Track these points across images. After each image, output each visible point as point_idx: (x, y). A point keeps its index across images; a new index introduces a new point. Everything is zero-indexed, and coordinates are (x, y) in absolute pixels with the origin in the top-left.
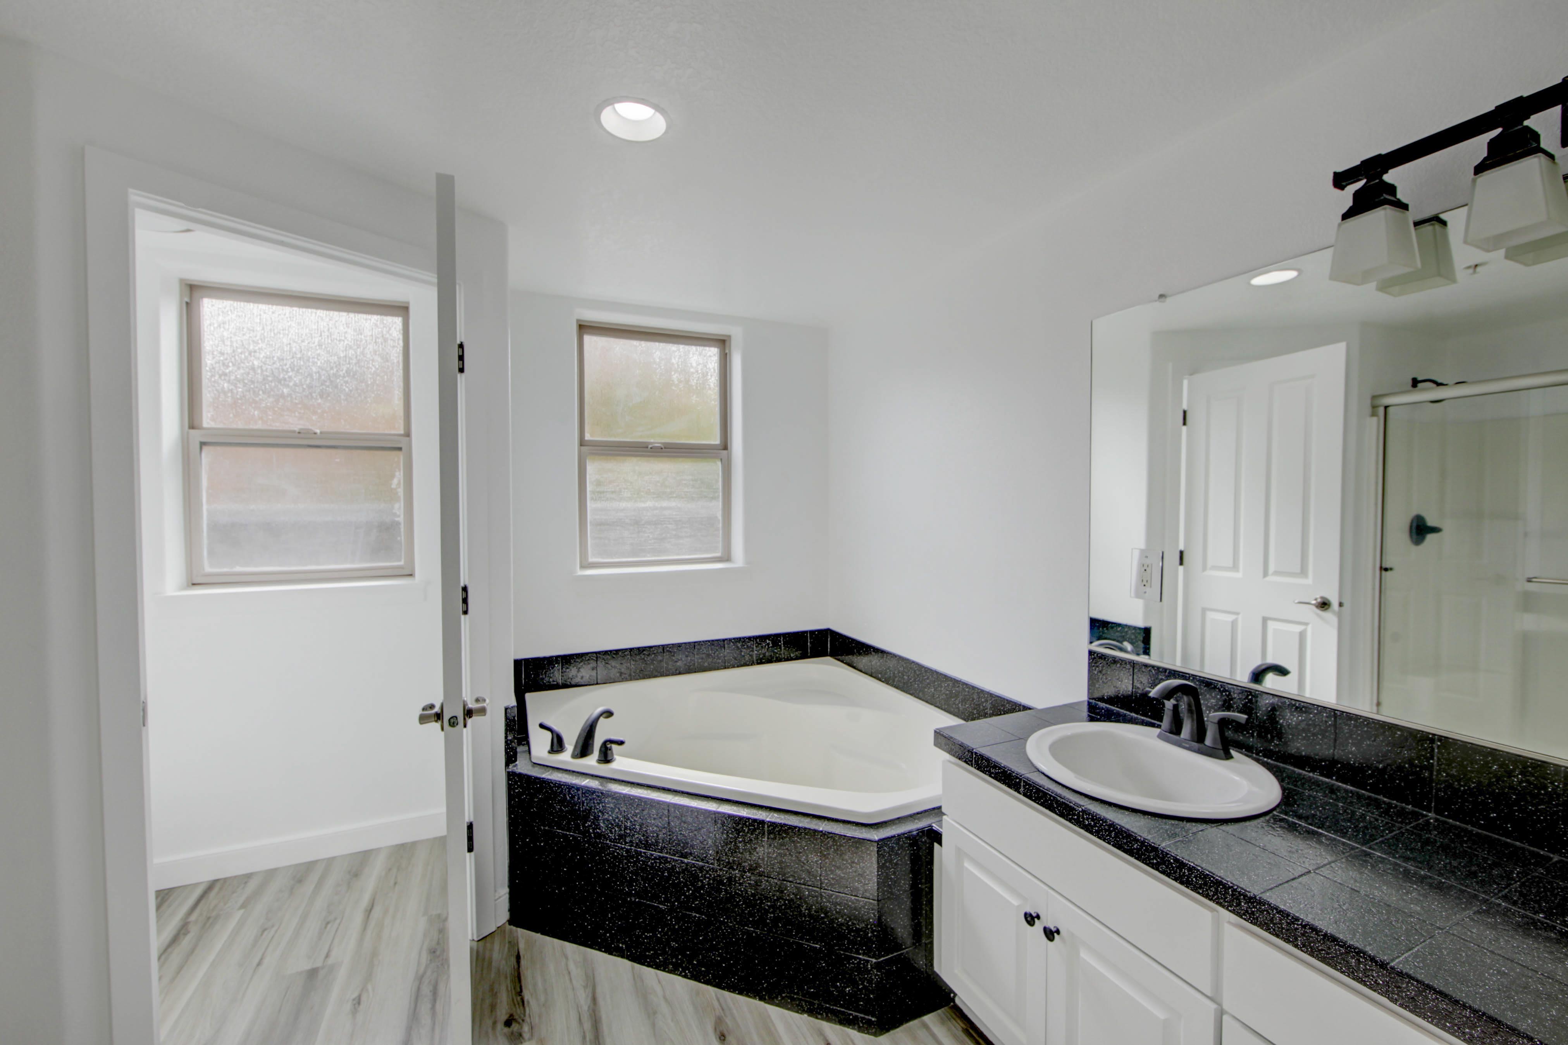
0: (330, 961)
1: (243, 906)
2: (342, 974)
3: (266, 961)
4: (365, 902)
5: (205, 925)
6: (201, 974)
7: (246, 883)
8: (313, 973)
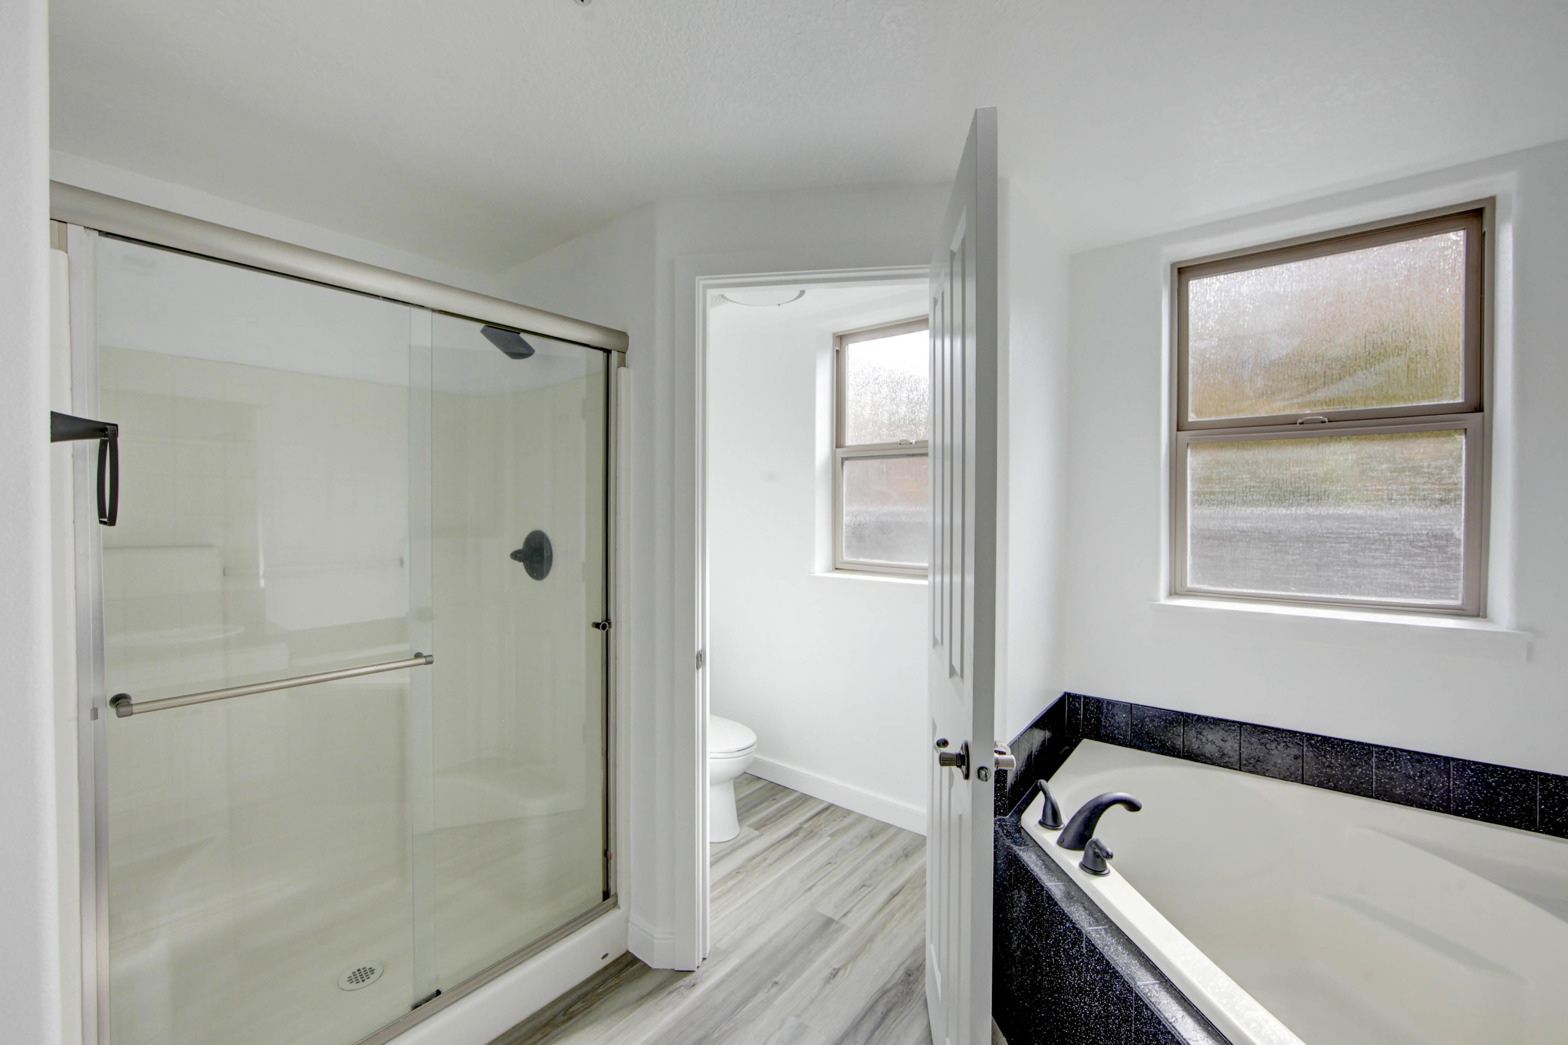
0: (844, 921)
1: (831, 835)
2: (844, 938)
3: (814, 889)
4: (895, 886)
5: (807, 835)
6: (782, 872)
7: (845, 817)
8: (829, 921)
